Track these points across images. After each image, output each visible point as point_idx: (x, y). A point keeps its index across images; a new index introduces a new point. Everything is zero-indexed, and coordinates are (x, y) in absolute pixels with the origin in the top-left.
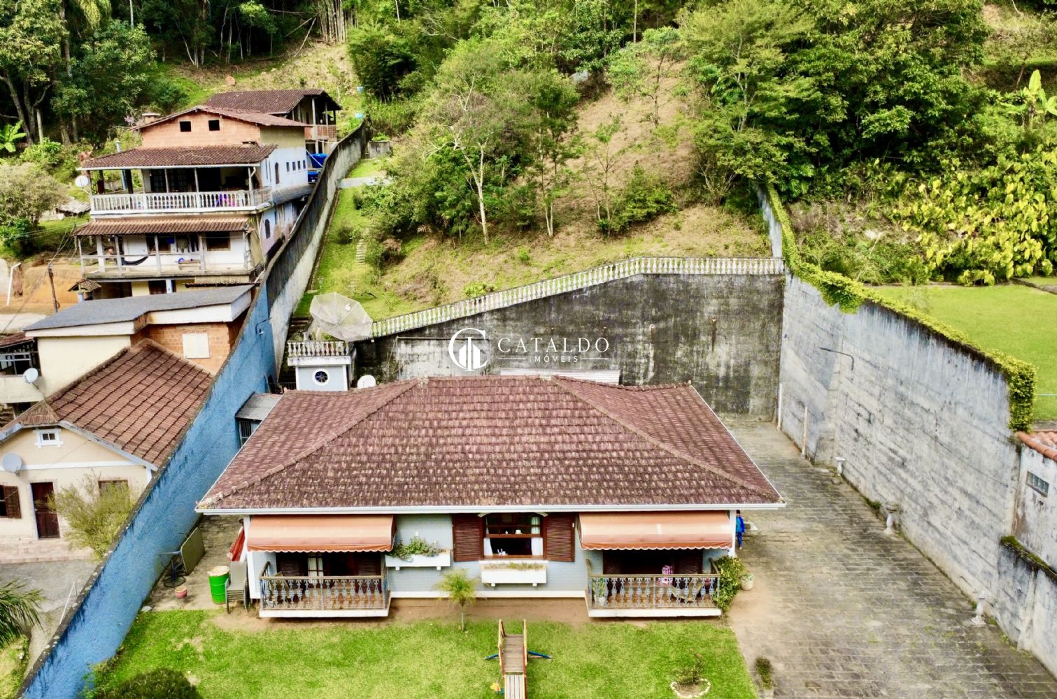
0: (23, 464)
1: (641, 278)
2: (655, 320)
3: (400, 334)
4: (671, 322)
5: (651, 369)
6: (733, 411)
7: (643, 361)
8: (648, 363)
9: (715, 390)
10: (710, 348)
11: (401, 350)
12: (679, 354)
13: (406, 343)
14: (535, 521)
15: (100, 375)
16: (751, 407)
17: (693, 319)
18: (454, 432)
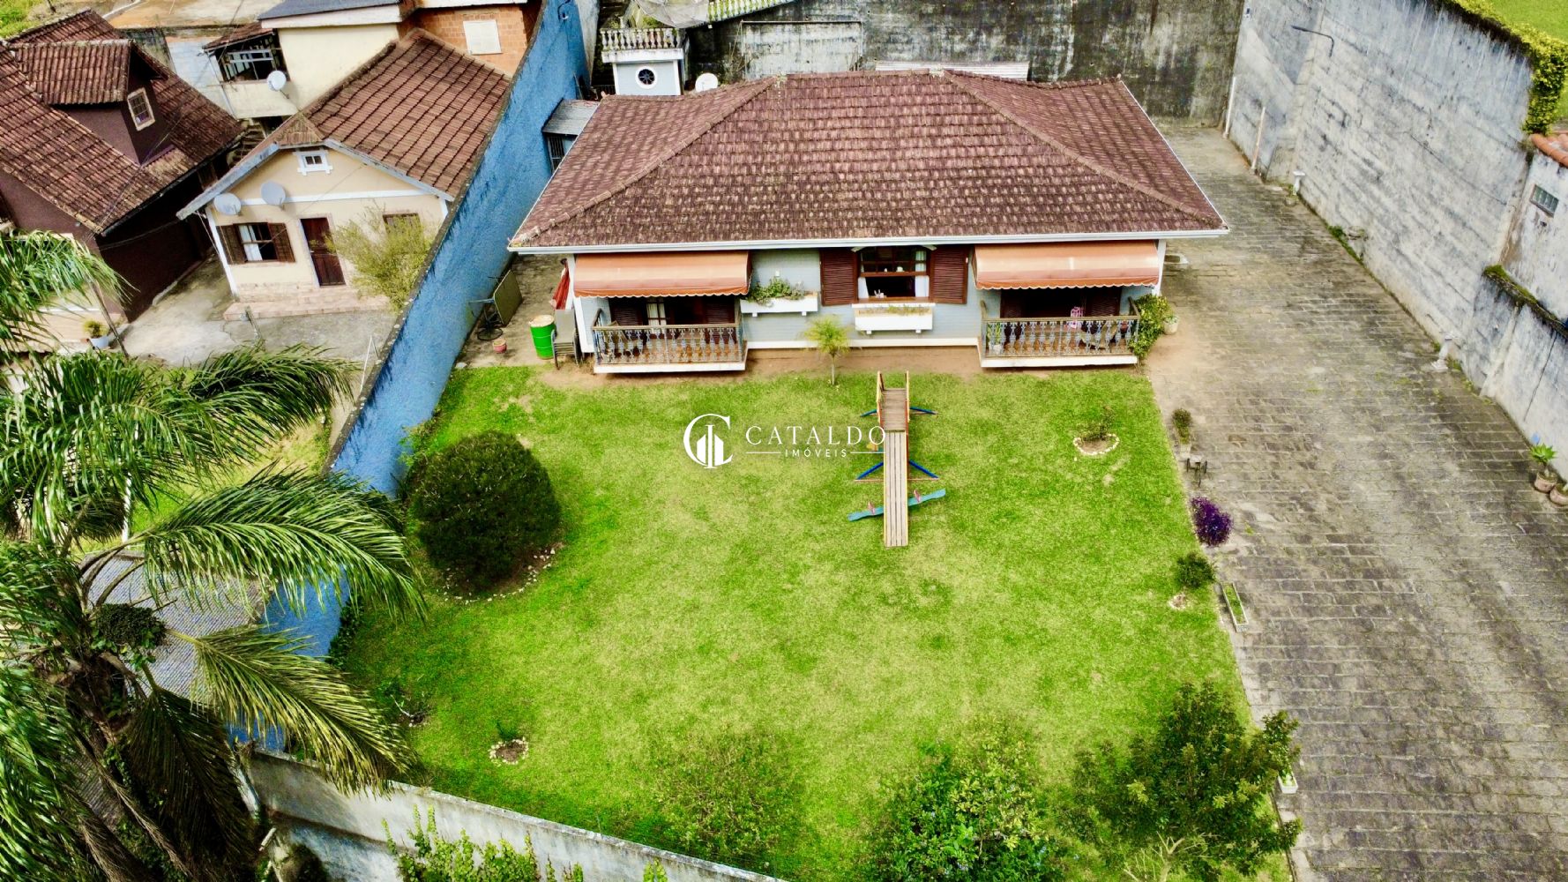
0: (288, 195)
3: (745, 16)
5: (1069, 59)
6: (1169, 114)
7: (1059, 48)
8: (1065, 51)
9: (1149, 87)
10: (1148, 29)
11: (748, 39)
12: (1107, 38)
13: (754, 30)
14: (920, 256)
15: (366, 79)
16: (1193, 109)
18: (820, 146)
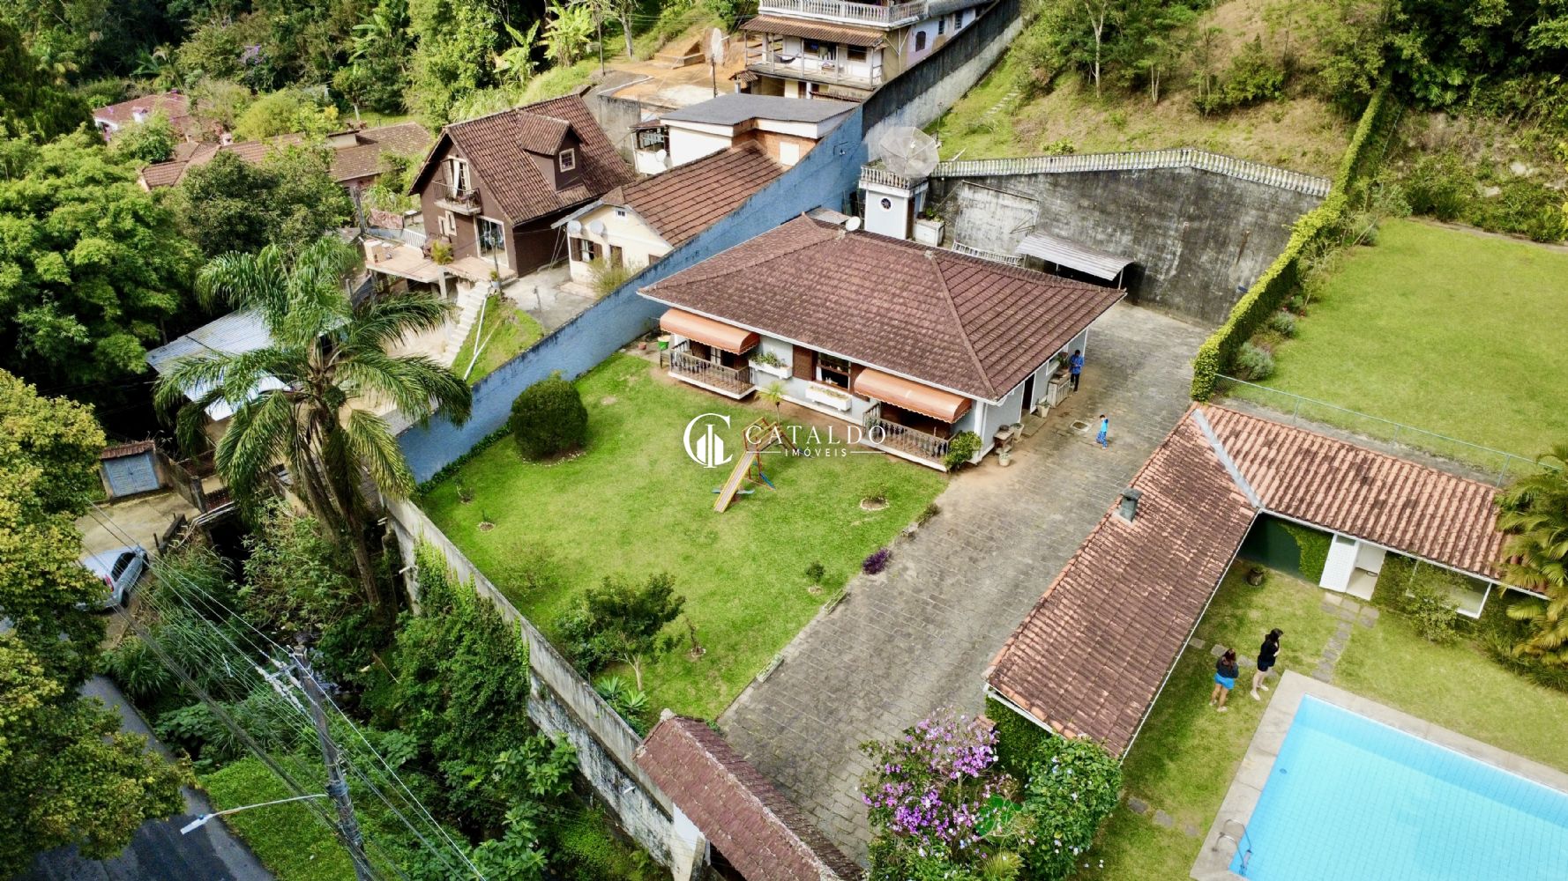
0: (606, 230)
1: (1189, 171)
2: (1191, 218)
3: (966, 178)
4: (1206, 224)
7: (1169, 257)
8: (1173, 260)
13: (970, 188)
17: (1228, 226)
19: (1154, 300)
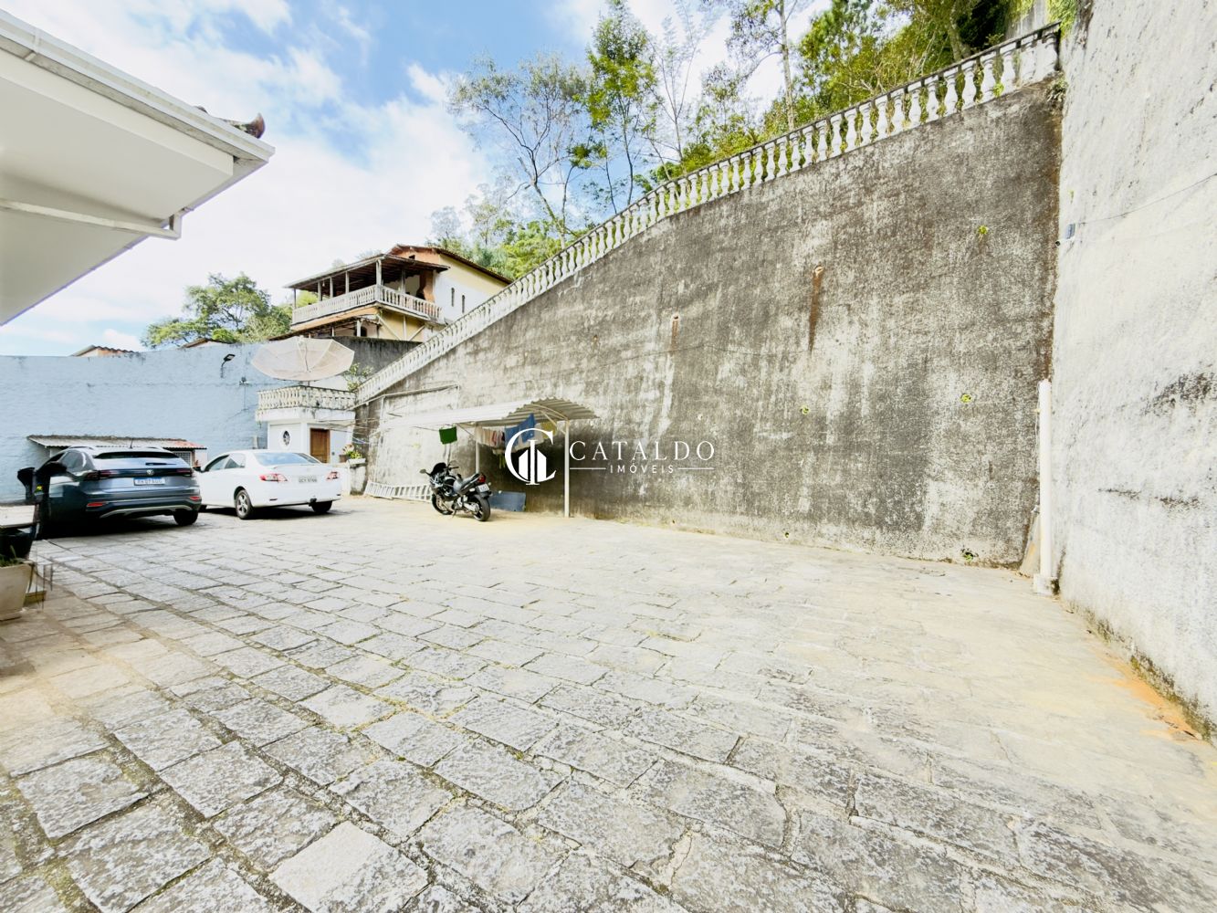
1: (666, 226)
2: (682, 304)
3: (386, 391)
5: (665, 412)
7: (653, 394)
8: (660, 400)
10: (805, 342)
13: (390, 403)
17: (767, 280)
19: (634, 498)
